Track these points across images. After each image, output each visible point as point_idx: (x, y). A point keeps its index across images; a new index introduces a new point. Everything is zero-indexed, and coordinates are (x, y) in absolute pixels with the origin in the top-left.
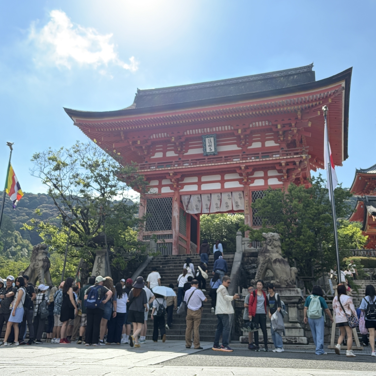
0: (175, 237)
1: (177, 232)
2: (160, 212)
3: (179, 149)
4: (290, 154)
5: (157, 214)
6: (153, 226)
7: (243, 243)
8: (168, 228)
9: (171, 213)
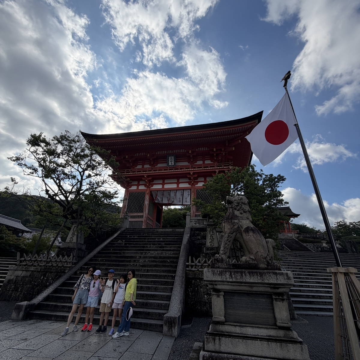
0: (145, 217)
1: (147, 214)
2: (137, 201)
3: (152, 163)
4: (221, 166)
5: (134, 202)
6: (131, 210)
7: (191, 221)
8: (141, 211)
9: (144, 202)
